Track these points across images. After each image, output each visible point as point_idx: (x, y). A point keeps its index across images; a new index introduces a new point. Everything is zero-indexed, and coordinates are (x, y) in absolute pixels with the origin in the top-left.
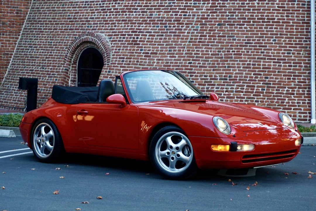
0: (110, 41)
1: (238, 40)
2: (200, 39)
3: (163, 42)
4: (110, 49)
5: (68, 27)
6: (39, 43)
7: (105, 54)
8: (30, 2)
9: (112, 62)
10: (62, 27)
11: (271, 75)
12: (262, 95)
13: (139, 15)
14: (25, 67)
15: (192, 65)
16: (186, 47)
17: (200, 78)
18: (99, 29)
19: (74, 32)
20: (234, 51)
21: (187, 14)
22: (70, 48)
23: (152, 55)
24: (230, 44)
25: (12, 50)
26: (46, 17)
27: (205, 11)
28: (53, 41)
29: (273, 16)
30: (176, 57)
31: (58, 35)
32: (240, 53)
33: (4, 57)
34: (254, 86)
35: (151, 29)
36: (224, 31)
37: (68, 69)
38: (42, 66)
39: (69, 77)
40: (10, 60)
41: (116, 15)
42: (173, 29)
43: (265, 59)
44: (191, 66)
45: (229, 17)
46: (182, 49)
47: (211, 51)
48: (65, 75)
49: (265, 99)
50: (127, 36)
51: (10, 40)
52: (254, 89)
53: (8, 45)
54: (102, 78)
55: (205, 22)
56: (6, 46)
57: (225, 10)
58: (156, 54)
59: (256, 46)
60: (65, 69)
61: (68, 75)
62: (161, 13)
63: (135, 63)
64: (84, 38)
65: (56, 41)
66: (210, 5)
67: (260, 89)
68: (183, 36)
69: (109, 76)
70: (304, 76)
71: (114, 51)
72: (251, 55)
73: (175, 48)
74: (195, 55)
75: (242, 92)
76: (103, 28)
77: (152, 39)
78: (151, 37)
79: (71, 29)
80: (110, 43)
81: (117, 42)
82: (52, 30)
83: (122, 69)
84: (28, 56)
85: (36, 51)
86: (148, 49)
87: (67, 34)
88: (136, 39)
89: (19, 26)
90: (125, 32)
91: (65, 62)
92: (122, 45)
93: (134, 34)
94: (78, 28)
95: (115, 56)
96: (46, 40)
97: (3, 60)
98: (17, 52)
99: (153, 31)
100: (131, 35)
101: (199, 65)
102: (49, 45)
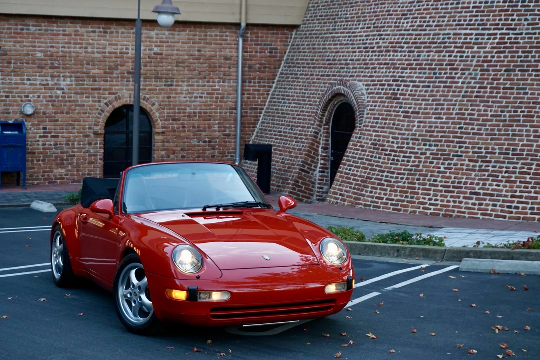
0: (367, 93)
2: (478, 92)
3: (429, 96)
4: (365, 105)
5: (326, 72)
6: (293, 94)
7: (358, 112)
8: (290, 36)
9: (365, 124)
10: (319, 72)
13: (405, 56)
14: (274, 128)
15: (463, 131)
16: (458, 105)
17: (471, 151)
18: (357, 76)
19: (330, 80)
20: (524, 112)
21: (465, 55)
22: (322, 103)
23: (412, 115)
24: (519, 101)
25: (264, 103)
26: (305, 58)
27: (490, 50)
28: (307, 92)
30: (442, 119)
31: (313, 83)
32: (533, 114)
33: (251, 113)
35: (417, 78)
36: (513, 80)
37: (318, 132)
38: (292, 126)
39: (320, 143)
40: (260, 117)
41: (379, 56)
42: (443, 78)
44: (462, 133)
45: (522, 59)
46: (452, 107)
47: (491, 111)
48: (313, 140)
50: (386, 87)
51: (261, 90)
53: (257, 96)
54: (351, 147)
55: (488, 66)
56: (255, 98)
57: (517, 48)
58: (418, 113)
60: (314, 131)
61: (318, 140)
62: (432, 54)
63: (391, 126)
64: (337, 89)
65: (310, 92)
66: (497, 41)
68: (456, 87)
69: (359, 144)
71: (369, 108)
73: (443, 105)
74: (469, 117)
75: (529, 174)
76: (363, 74)
77: (416, 91)
78: (414, 89)
79: (328, 76)
80: (366, 96)
81: (375, 95)
82: (309, 77)
83: (375, 134)
84: (279, 111)
85: (289, 105)
86: (409, 106)
87: (323, 82)
88: (396, 92)
89: (274, 71)
90: (386, 81)
91: (315, 122)
92: (380, 100)
93: (395, 83)
94: (335, 74)
95: (369, 116)
96: (300, 90)
97: (250, 117)
98: (269, 106)
99: (418, 80)
100: (392, 85)
101: (472, 131)
102: (302, 97)
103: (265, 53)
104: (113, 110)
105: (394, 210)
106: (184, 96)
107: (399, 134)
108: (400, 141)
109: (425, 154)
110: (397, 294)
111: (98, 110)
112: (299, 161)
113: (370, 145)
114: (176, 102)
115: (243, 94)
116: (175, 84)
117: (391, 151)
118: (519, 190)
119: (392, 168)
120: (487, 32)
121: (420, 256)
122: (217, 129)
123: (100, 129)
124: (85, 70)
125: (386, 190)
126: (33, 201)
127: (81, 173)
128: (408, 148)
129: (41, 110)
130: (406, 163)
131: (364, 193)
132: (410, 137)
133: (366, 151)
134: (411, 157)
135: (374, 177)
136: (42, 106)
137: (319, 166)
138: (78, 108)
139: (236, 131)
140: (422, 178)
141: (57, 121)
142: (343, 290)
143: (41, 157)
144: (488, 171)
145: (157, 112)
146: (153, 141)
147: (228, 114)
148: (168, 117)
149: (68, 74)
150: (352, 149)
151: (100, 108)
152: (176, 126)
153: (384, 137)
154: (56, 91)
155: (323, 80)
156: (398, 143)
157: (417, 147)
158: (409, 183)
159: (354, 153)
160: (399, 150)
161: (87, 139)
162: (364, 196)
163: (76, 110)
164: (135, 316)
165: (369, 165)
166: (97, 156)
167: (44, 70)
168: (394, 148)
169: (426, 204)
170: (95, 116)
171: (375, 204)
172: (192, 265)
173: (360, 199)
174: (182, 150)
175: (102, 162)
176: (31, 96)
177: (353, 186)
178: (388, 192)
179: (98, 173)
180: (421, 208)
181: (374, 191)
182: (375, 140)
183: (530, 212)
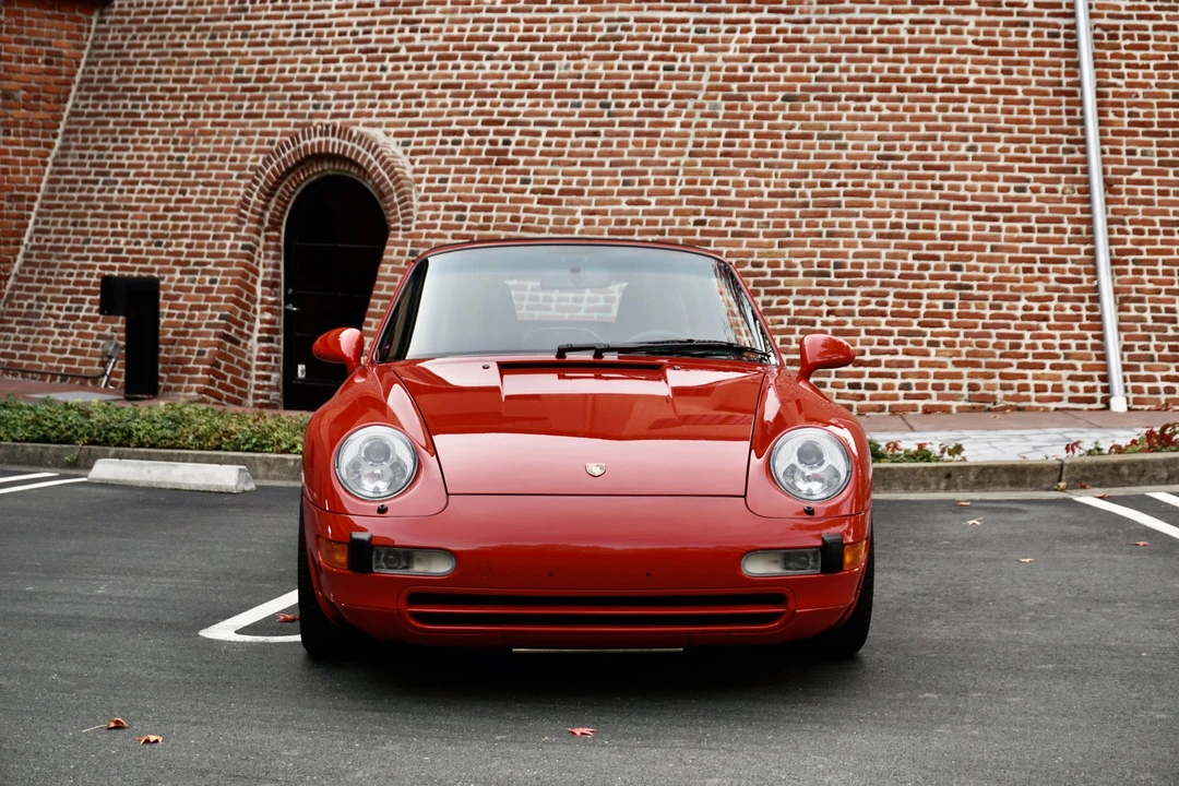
0: (405, 152)
1: (854, 148)
2: (726, 145)
3: (600, 155)
4: (410, 180)
5: (239, 108)
6: (135, 161)
8: (86, 26)
9: (419, 222)
10: (217, 108)
11: (970, 258)
12: (946, 322)
13: (506, 67)
14: (87, 241)
15: (707, 227)
16: (681, 172)
18: (357, 115)
19: (265, 124)
20: (845, 185)
21: (677, 65)
22: (260, 178)
23: (564, 198)
24: (829, 162)
25: (35, 185)
26: (153, 76)
27: (737, 54)
28: (186, 155)
29: (961, 71)
30: (649, 204)
31: (202, 133)
32: (866, 188)
33: (11, 208)
34: (920, 296)
35: (555, 114)
36: (806, 118)
37: (253, 245)
38: (154, 235)
39: (256, 273)
41: (419, 68)
42: (630, 114)
43: (946, 207)
44: (704, 233)
45: (820, 73)
46: (668, 178)
47: (767, 185)
48: (246, 266)
49: (957, 335)
50: (466, 136)
51: (29, 151)
52: (919, 305)
53: (21, 168)
54: (387, 274)
55: (740, 89)
56: (16, 172)
57: (803, 50)
59: (916, 168)
60: (242, 245)
61: (254, 265)
62: (585, 61)
63: (508, 222)
64: (313, 143)
65: (197, 155)
66: (751, 35)
67: (940, 303)
68: (669, 135)
70: (1073, 261)
71: (423, 185)
72: (899, 196)
73: (645, 173)
74: (716, 198)
75: (883, 314)
76: (376, 110)
77: (561, 144)
78: (554, 139)
79: (251, 116)
80: (407, 158)
81: (433, 157)
82: (180, 119)
84: (94, 203)
85: (126, 187)
86: (548, 178)
87: (238, 129)
88: (500, 147)
89: (55, 106)
90: (460, 123)
91: (242, 223)
92: (453, 167)
93: (492, 128)
94: (277, 110)
95: (431, 203)
96: (159, 150)
97: (8, 216)
98: (52, 190)
99: (560, 120)
100: (484, 133)
101: (730, 229)
102: (172, 167)
103: (36, 62)
112: (212, 317)
118: (867, 348)
120: (722, 16)
137: (258, 325)
144: (787, 312)
155: (236, 126)
183: (902, 393)
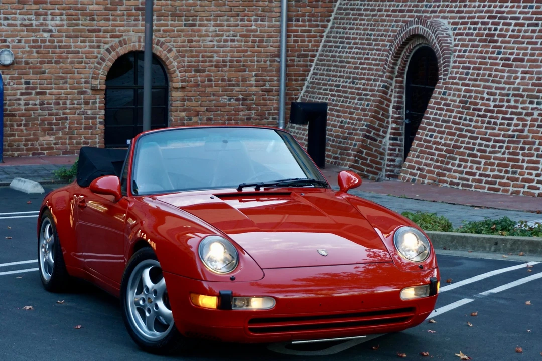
0: (453, 34)
3: (537, 37)
4: (451, 50)
5: (398, 6)
6: (355, 36)
7: (442, 59)
9: (450, 75)
10: (390, 6)
14: (329, 81)
18: (440, 12)
19: (405, 16)
22: (393, 47)
23: (514, 63)
25: (315, 48)
28: (373, 32)
31: (382, 20)
33: (299, 61)
35: (520, 13)
37: (388, 85)
38: (354, 78)
39: (390, 101)
40: (311, 66)
48: (382, 97)
50: (480, 25)
51: (311, 30)
53: (306, 39)
54: (432, 105)
56: (304, 41)
58: (522, 60)
60: (383, 85)
61: (388, 96)
63: (486, 77)
64: (413, 28)
65: (378, 33)
69: (443, 102)
71: (456, 54)
76: (448, 9)
77: (520, 31)
78: (517, 28)
79: (401, 11)
80: (453, 37)
81: (464, 37)
82: (376, 12)
83: (464, 88)
84: (336, 59)
85: (349, 50)
86: (509, 51)
87: (395, 19)
88: (492, 32)
89: (329, 4)
90: (479, 17)
91: (384, 72)
92: (471, 43)
93: (491, 21)
94: (411, 8)
95: (457, 64)
96: (364, 29)
97: (297, 66)
98: (323, 51)
99: (522, 16)
100: (487, 23)
102: (367, 39)
104: (116, 58)
105: (489, 189)
106: (210, 38)
107: (497, 88)
108: (497, 97)
109: (532, 114)
110: (495, 300)
111: (97, 57)
112: (363, 125)
113: (457, 103)
114: (200, 46)
115: (288, 36)
116: (198, 22)
117: (486, 111)
119: (487, 133)
121: (525, 251)
122: (254, 82)
123: (100, 83)
124: (79, 5)
125: (479, 163)
126: (12, 179)
127: (75, 141)
128: (508, 107)
129: (22, 58)
130: (506, 127)
131: (450, 166)
132: (512, 92)
133: (452, 111)
134: (512, 119)
135: (464, 145)
136: (23, 53)
137: (390, 131)
138: (70, 55)
139: (279, 85)
140: (527, 147)
141: (44, 73)
142: (424, 296)
143: (22, 120)
145: (174, 59)
146: (170, 98)
147: (268, 63)
148: (189, 66)
149: (57, 11)
150: (433, 108)
151: (99, 56)
152: (199, 78)
153: (476, 92)
154: (41, 33)
155: (394, 16)
156: (495, 100)
157: (521, 106)
158: (510, 154)
159: (436, 114)
160: (496, 109)
161: (82, 96)
162: (449, 170)
163: (67, 58)
164: (149, 329)
165: (456, 129)
166: (95, 118)
167: (25, 6)
168: (490, 106)
169: (532, 181)
170: (93, 66)
171: (465, 182)
172: (224, 262)
173: (444, 175)
174: (207, 110)
175: (102, 127)
176: (9, 39)
177: (435, 158)
178: (482, 166)
179: (97, 140)
180: (526, 187)
181: (464, 164)
182: (464, 96)
